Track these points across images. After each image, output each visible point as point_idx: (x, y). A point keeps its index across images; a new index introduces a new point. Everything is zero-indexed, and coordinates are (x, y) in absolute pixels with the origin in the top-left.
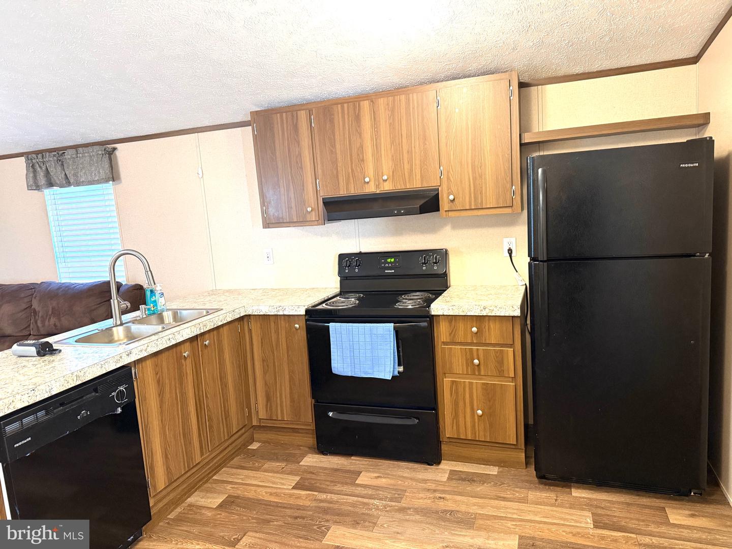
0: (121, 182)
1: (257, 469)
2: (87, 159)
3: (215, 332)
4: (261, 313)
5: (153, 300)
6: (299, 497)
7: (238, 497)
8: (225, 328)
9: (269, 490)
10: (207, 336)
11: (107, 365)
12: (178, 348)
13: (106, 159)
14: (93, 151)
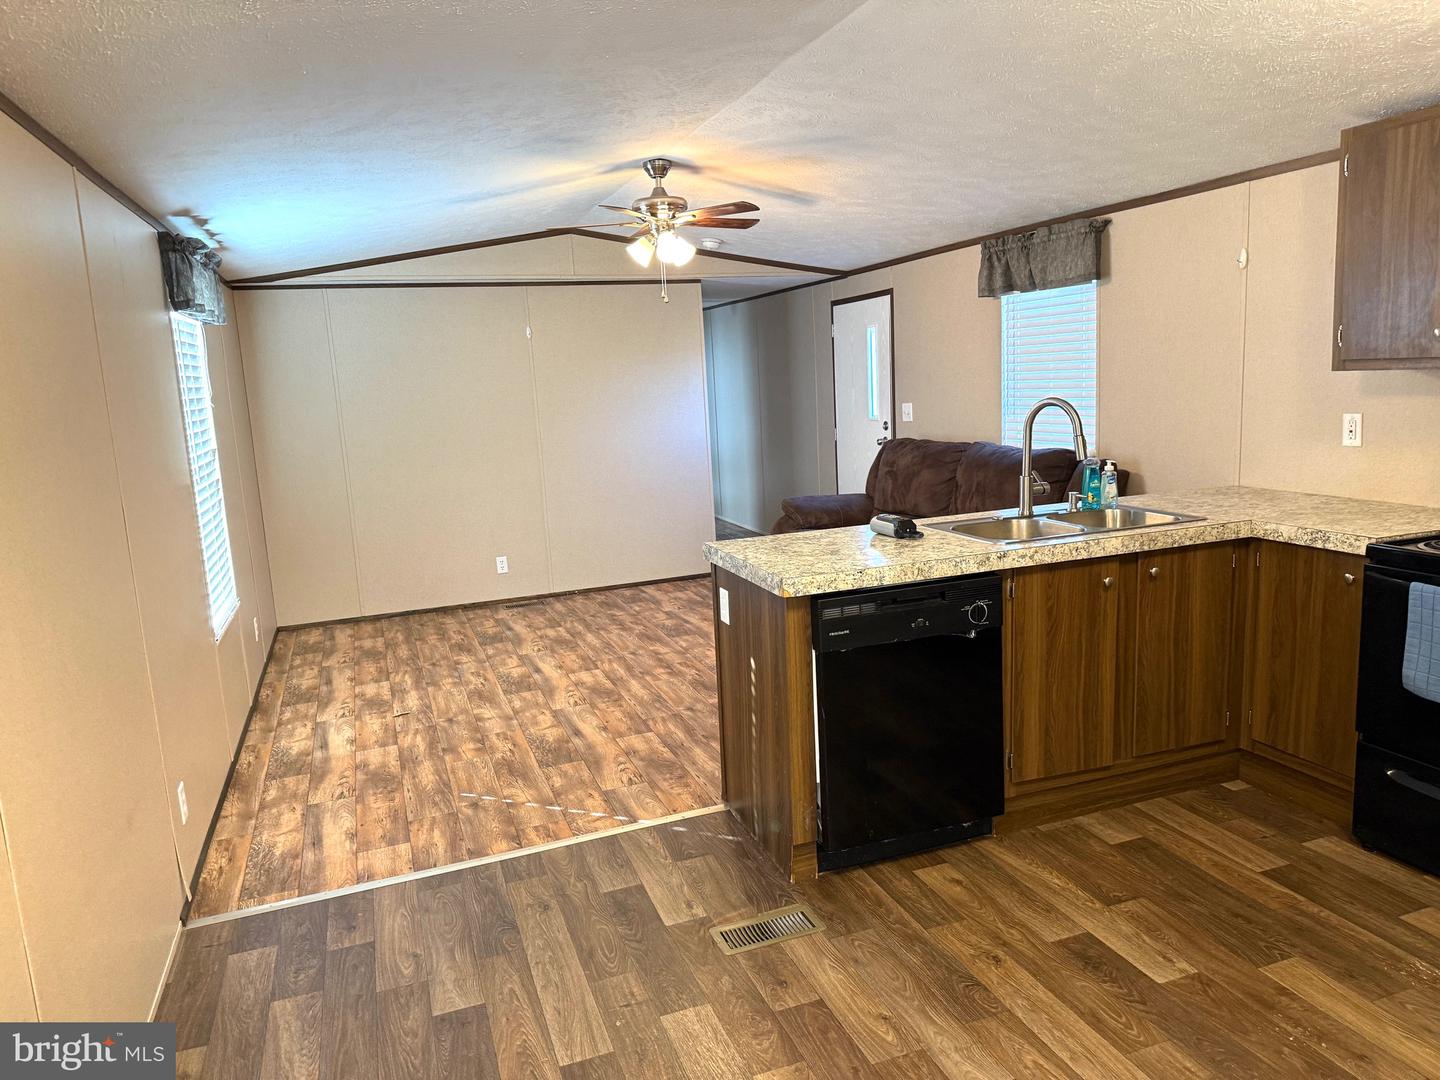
0: (1110, 281)
1: (1215, 820)
2: (1063, 243)
3: (1176, 557)
4: (1281, 539)
5: (1093, 485)
6: (1265, 890)
7: (1156, 846)
8: (1198, 553)
9: (1216, 858)
10: (1157, 559)
11: (964, 565)
12: (1096, 568)
13: (1091, 241)
14: (1073, 229)
